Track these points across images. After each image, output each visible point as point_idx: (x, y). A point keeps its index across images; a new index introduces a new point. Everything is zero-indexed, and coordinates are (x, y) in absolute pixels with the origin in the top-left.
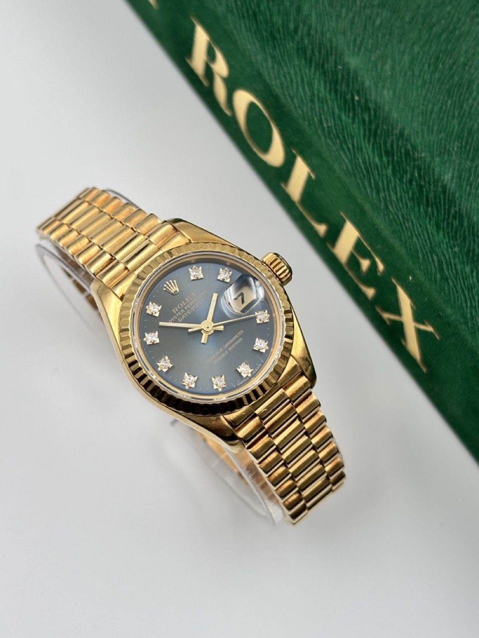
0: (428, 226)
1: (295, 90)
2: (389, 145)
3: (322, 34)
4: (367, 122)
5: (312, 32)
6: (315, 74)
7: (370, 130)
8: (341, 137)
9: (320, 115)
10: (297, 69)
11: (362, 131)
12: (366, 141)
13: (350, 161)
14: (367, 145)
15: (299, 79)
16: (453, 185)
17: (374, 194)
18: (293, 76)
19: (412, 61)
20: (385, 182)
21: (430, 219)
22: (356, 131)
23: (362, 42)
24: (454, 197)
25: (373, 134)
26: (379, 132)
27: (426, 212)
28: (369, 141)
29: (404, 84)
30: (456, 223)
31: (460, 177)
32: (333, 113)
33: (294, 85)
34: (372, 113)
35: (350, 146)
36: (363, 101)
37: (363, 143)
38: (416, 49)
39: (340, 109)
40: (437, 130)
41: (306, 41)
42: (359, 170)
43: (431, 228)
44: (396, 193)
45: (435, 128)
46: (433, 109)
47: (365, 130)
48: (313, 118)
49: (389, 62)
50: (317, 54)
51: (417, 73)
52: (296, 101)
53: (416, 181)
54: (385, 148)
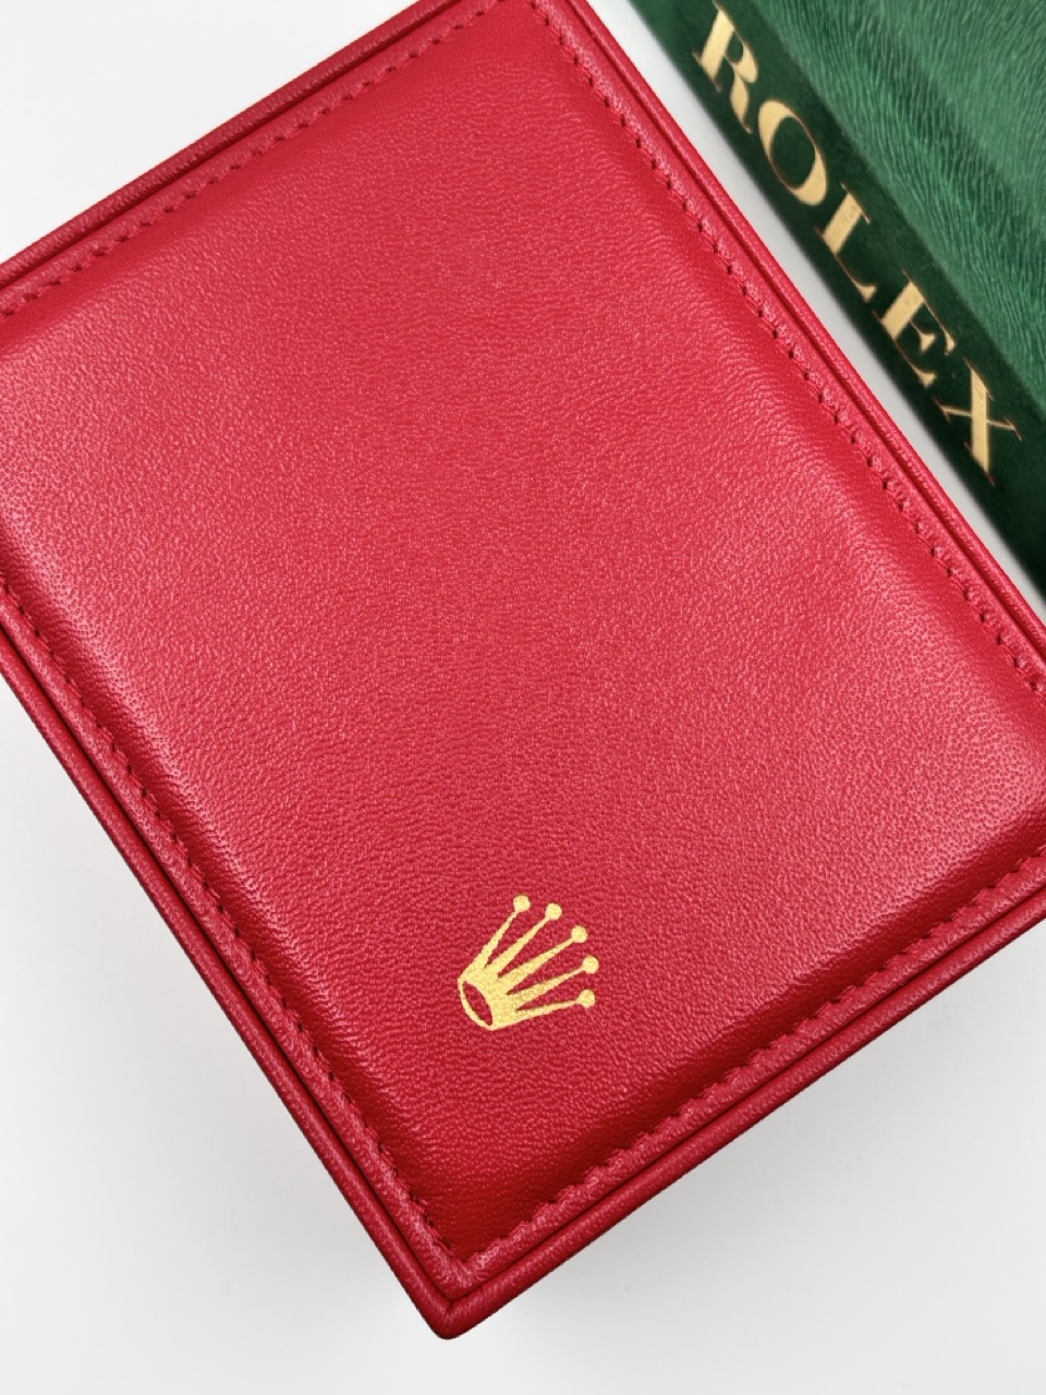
0: (1021, 293)
1: (855, 106)
2: (974, 182)
3: (893, 31)
4: (947, 152)
5: (879, 28)
6: (880, 84)
7: (950, 162)
8: (913, 171)
9: (887, 140)
10: (858, 77)
11: (940, 164)
12: (945, 175)
13: (924, 204)
14: (946, 183)
15: (860, 91)
17: (954, 248)
18: (853, 89)
19: (1009, 72)
20: (968, 233)
21: (1023, 285)
22: (933, 162)
23: (944, 45)
25: (953, 168)
26: (962, 165)
27: (1019, 274)
28: (949, 177)
29: (997, 103)
32: (904, 138)
33: (855, 101)
34: (955, 141)
35: (925, 184)
36: (942, 124)
37: (940, 179)
38: (1014, 56)
39: (912, 133)
40: (1038, 166)
41: (871, 40)
42: (935, 215)
43: (1025, 295)
44: (981, 248)
46: (1033, 137)
47: (943, 162)
48: (877, 145)
49: (979, 73)
50: (884, 57)
51: (1014, 88)
52: (855, 121)
53: (1008, 234)
54: (970, 188)
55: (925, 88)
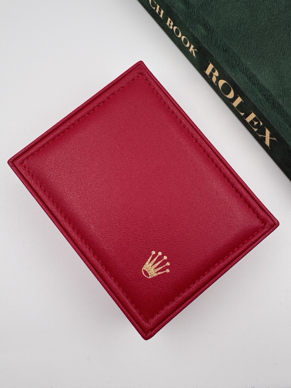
5: (243, 65)
6: (245, 76)
7: (260, 90)
8: (253, 92)
9: (247, 87)
11: (258, 90)
13: (256, 99)
16: (282, 103)
17: (262, 107)
18: (239, 77)
19: (269, 71)
20: (264, 103)
21: (276, 112)
23: (256, 67)
24: (282, 106)
26: (262, 90)
27: (275, 110)
29: (267, 77)
30: (283, 112)
31: (283, 101)
33: (240, 80)
34: (260, 85)
35: (255, 94)
36: (257, 82)
37: (258, 93)
38: (270, 68)
39: (251, 85)
41: (242, 67)
42: (258, 100)
43: (277, 114)
44: (267, 106)
45: (276, 88)
46: (275, 83)
49: (263, 72)
50: (245, 70)
51: (270, 74)
53: (272, 102)
54: (264, 94)
55: (253, 75)
